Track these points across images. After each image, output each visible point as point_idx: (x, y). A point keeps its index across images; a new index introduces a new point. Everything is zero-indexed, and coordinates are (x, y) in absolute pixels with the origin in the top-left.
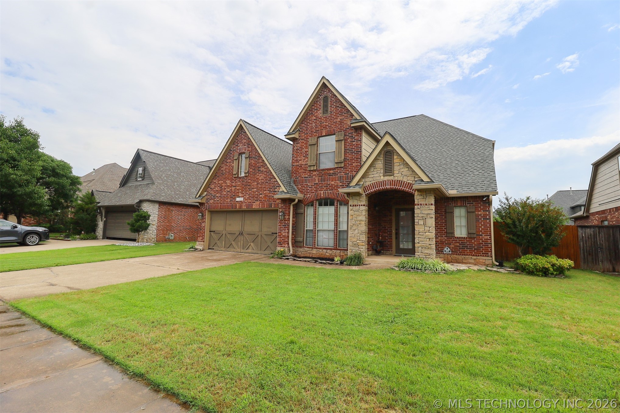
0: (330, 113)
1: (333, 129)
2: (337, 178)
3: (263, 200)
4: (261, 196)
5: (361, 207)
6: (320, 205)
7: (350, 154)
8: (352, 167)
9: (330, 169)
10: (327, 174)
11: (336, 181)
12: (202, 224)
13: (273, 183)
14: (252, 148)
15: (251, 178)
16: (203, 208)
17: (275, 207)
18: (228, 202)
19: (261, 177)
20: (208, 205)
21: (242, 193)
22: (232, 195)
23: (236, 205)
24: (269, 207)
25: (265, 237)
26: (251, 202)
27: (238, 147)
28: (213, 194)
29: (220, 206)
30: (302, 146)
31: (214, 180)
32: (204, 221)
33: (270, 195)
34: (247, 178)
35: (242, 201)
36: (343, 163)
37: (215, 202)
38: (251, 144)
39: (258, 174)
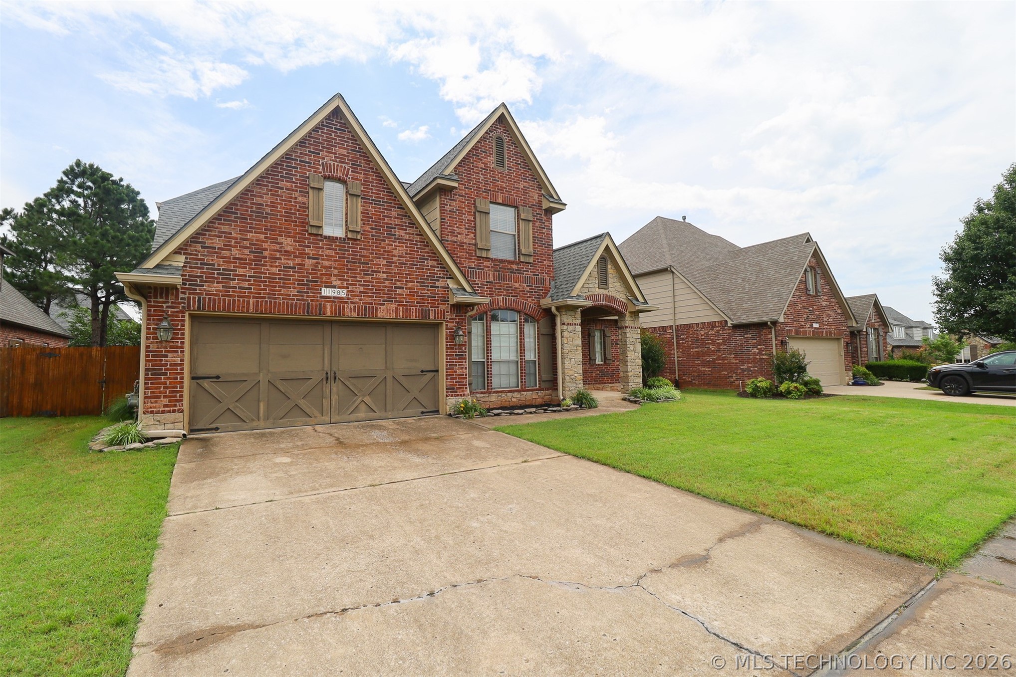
0: (508, 169)
1: (514, 199)
2: (523, 278)
3: (406, 302)
4: (399, 291)
5: (576, 326)
6: (496, 318)
7: (540, 246)
8: (542, 265)
9: (509, 262)
10: (507, 269)
11: (521, 283)
12: (167, 356)
13: (429, 270)
14: (367, 178)
15: (370, 246)
16: (170, 304)
17: (438, 318)
18: (289, 295)
19: (399, 250)
20: (194, 298)
21: (340, 277)
22: (305, 279)
23: (320, 305)
24: (422, 318)
25: (404, 381)
26: (372, 304)
27: (318, 157)
28: (219, 265)
29: (257, 305)
30: (461, 207)
31: (223, 224)
32: (177, 347)
33: (423, 292)
34: (357, 245)
35: (343, 298)
36: (532, 258)
37: (233, 292)
38: (365, 167)
39: (390, 241)
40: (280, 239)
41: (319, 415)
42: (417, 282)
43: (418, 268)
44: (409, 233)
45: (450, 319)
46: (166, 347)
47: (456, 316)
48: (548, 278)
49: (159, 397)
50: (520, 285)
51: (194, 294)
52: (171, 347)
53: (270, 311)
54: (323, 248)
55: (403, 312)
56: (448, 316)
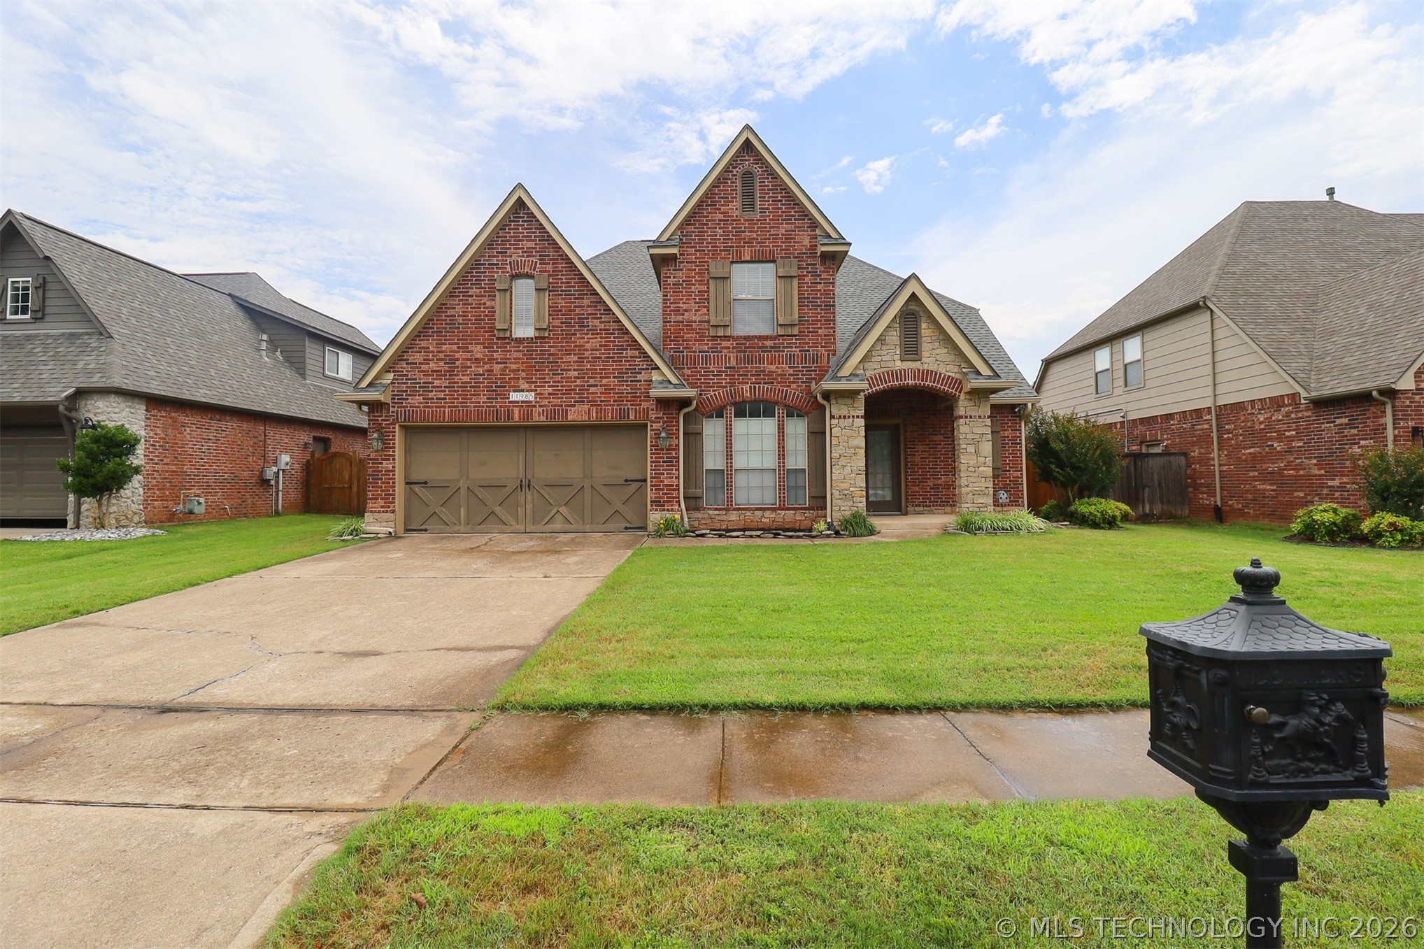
0: (760, 212)
1: (770, 250)
2: (783, 357)
3: (601, 401)
4: (592, 390)
5: (855, 420)
6: (740, 414)
7: (811, 309)
8: (816, 336)
9: (766, 338)
10: (758, 348)
11: (779, 364)
12: (382, 463)
13: (628, 361)
14: (556, 267)
15: (559, 343)
16: (383, 418)
17: (640, 417)
18: (479, 403)
19: (591, 343)
20: (401, 411)
21: (528, 380)
22: (494, 385)
23: (508, 410)
24: (620, 418)
25: (604, 491)
26: (561, 406)
27: (506, 256)
28: (420, 379)
29: (452, 414)
30: (689, 277)
31: (422, 340)
32: (390, 455)
33: (621, 388)
34: (545, 343)
35: (531, 402)
36: (797, 328)
37: (432, 403)
38: (553, 256)
39: (581, 334)
40: (471, 347)
41: (514, 523)
42: (614, 377)
43: (614, 361)
44: (604, 322)
45: (655, 418)
46: (381, 456)
47: (663, 414)
48: (826, 353)
49: (377, 499)
50: (777, 368)
51: (401, 407)
52: (385, 455)
53: (463, 419)
54: (511, 351)
55: (597, 413)
56: (653, 416)
